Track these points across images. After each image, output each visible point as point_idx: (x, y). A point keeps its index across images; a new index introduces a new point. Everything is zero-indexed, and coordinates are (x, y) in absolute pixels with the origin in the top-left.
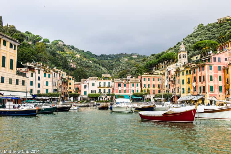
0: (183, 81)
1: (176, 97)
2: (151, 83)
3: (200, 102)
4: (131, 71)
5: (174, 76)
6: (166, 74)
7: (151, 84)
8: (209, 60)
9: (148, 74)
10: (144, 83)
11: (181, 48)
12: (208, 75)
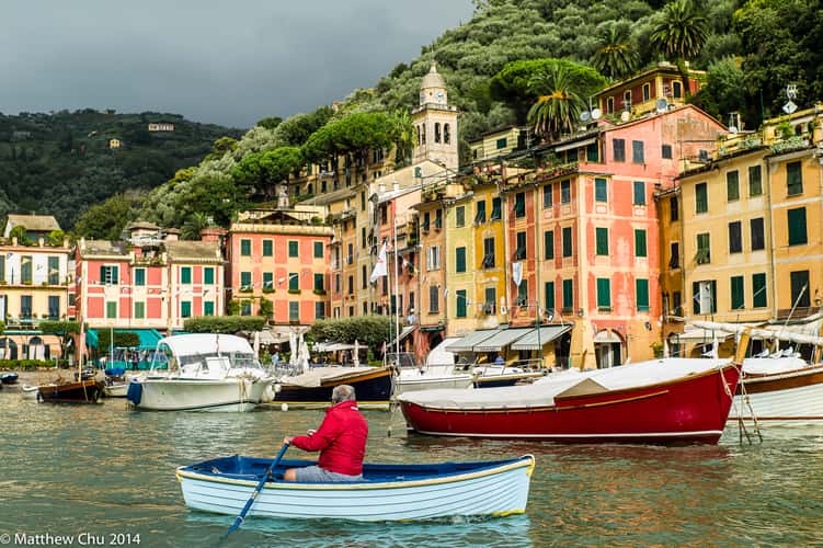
0: (461, 252)
1: (419, 340)
2: (281, 266)
3: (550, 359)
4: (154, 206)
5: (408, 230)
6: (364, 220)
7: (281, 272)
8: (593, 152)
9: (264, 221)
10: (241, 264)
11: (428, 91)
12: (589, 225)
